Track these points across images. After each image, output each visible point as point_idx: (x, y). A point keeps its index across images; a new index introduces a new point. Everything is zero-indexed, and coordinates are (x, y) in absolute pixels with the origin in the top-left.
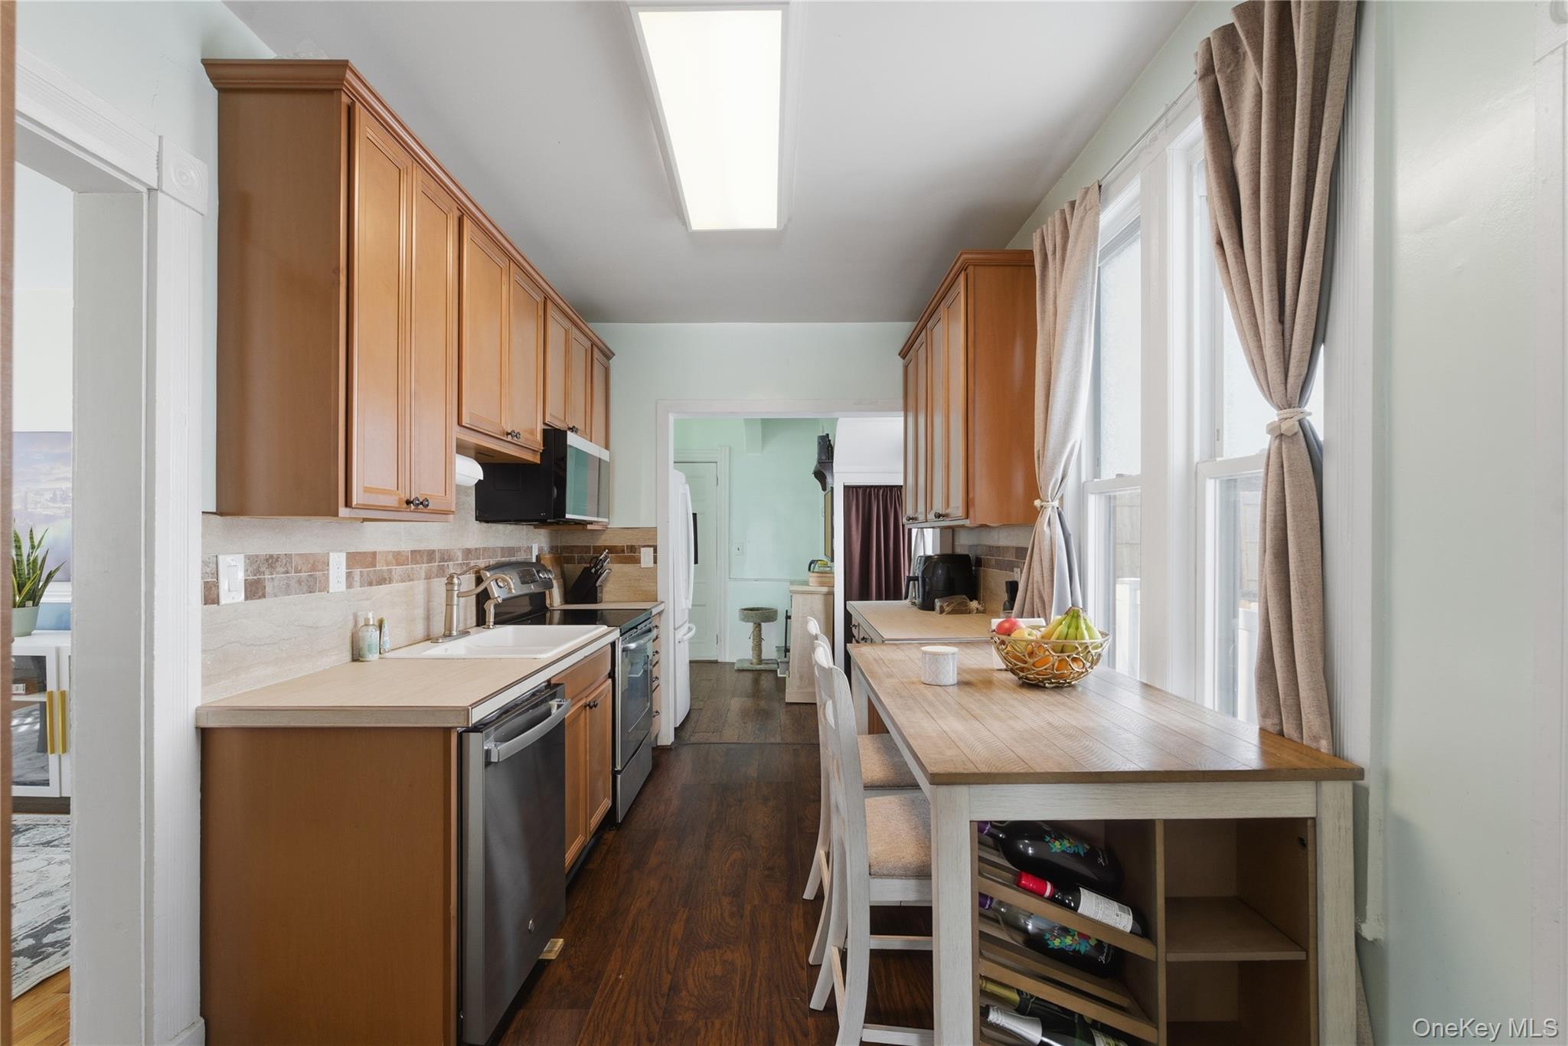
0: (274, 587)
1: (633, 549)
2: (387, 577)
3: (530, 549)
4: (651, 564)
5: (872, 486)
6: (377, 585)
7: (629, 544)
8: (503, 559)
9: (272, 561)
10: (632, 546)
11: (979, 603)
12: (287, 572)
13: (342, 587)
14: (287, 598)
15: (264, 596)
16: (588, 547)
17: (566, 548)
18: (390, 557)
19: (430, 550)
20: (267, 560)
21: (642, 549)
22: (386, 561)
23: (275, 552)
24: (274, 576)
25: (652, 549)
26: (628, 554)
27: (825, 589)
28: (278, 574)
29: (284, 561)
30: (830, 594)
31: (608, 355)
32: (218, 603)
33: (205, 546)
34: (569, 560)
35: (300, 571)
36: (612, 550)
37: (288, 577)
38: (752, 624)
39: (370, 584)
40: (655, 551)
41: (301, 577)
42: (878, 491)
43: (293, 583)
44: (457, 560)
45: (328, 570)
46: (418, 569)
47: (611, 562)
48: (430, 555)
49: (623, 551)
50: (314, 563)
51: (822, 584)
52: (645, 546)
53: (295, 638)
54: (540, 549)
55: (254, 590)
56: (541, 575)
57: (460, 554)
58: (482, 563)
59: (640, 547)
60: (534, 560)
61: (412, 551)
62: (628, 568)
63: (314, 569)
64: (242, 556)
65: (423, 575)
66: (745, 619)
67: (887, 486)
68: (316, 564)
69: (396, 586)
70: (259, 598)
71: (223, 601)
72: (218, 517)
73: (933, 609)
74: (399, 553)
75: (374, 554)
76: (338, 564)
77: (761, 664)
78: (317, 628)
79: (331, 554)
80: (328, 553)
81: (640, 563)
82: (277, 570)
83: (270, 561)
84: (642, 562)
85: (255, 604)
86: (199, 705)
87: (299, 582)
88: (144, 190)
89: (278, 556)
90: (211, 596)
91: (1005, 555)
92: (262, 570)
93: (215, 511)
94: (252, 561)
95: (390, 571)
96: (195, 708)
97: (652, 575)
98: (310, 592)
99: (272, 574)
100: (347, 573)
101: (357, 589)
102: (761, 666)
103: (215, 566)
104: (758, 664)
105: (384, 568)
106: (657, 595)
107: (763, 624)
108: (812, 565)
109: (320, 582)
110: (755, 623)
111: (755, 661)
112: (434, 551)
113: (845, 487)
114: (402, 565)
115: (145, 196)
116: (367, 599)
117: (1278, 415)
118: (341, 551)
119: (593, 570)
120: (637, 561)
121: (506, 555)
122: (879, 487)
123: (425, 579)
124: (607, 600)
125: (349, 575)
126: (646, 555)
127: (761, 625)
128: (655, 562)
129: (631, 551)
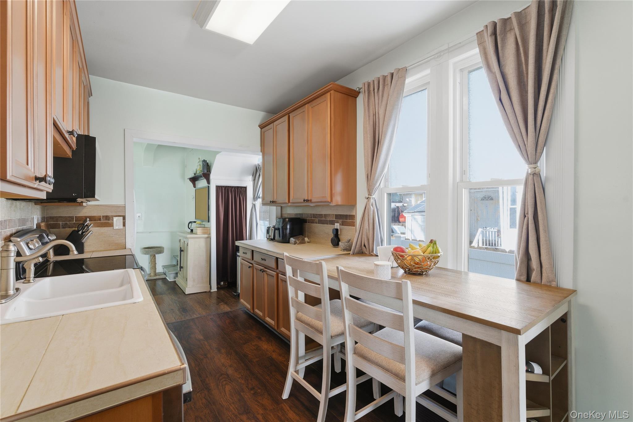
1: (108, 218)
3: (32, 219)
4: (121, 227)
5: (229, 187)
7: (104, 215)
8: (20, 228)
10: (107, 216)
11: (308, 239)
16: (72, 218)
17: (52, 218)
25: (122, 217)
26: (104, 221)
27: (206, 236)
30: (209, 238)
36: (92, 218)
38: (150, 255)
40: (124, 219)
42: (232, 189)
47: (92, 227)
49: (100, 219)
51: (204, 233)
52: (116, 216)
54: (38, 219)
56: (49, 237)
59: (113, 216)
60: (36, 227)
62: (105, 230)
66: (146, 253)
67: (236, 187)
73: (288, 242)
77: (156, 276)
81: (113, 226)
84: (115, 225)
91: (327, 218)
97: (122, 233)
102: (156, 277)
104: (155, 276)
106: (125, 245)
107: (156, 255)
108: (190, 224)
110: (152, 255)
111: (152, 274)
113: (216, 186)
117: (528, 167)
119: (80, 232)
120: (111, 225)
121: (21, 225)
122: (232, 187)
124: (88, 250)
126: (117, 222)
127: (155, 255)
128: (124, 225)
129: (106, 219)
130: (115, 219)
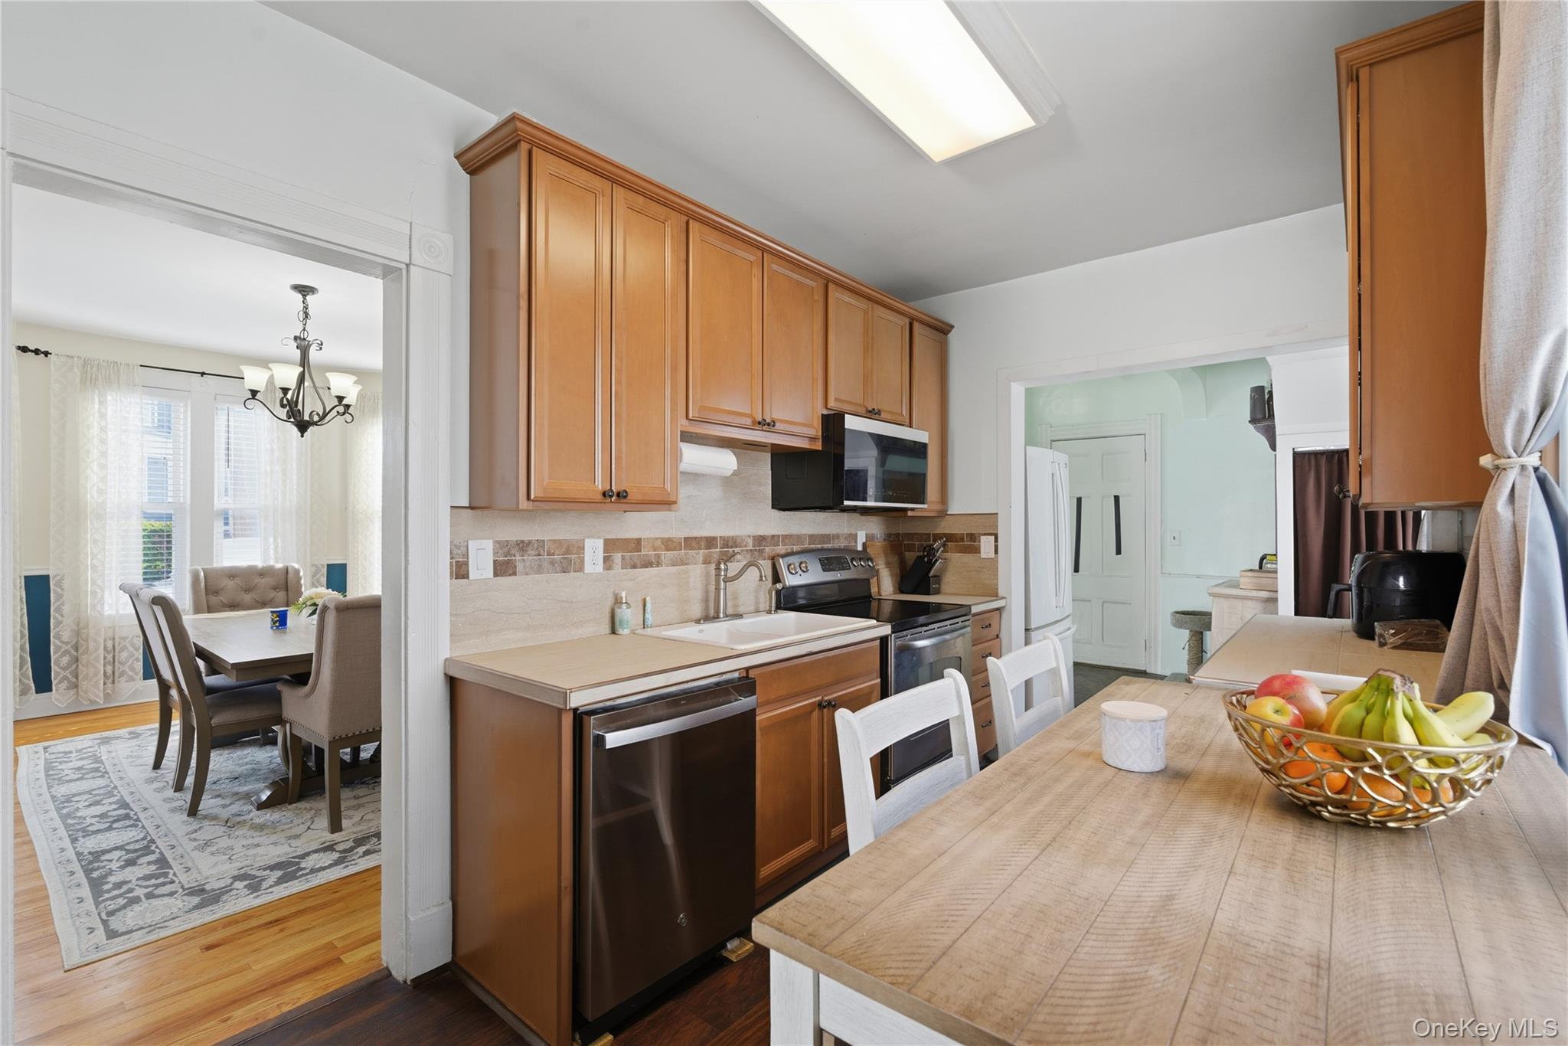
0: (525, 568)
1: (973, 537)
2: (653, 560)
3: (855, 537)
4: (992, 555)
6: (641, 568)
7: (968, 532)
8: (812, 546)
9: (523, 546)
10: (972, 535)
12: (539, 555)
13: (599, 567)
14: (537, 576)
15: (515, 574)
16: (922, 536)
17: (907, 536)
18: (659, 543)
19: (710, 537)
20: (518, 545)
21: (982, 537)
22: (653, 546)
23: (526, 538)
24: (525, 558)
25: (993, 537)
26: (968, 543)
27: (1264, 594)
28: (529, 556)
29: (536, 545)
30: (1273, 602)
31: (942, 329)
32: (468, 578)
33: (453, 533)
34: (911, 548)
35: (553, 554)
36: (950, 537)
37: (540, 559)
38: (1188, 631)
39: (634, 567)
40: (996, 540)
41: (554, 559)
43: (545, 564)
44: (746, 546)
45: (583, 553)
46: (695, 555)
47: (945, 551)
48: (710, 542)
49: (962, 540)
50: (569, 548)
51: (1259, 590)
52: (985, 534)
53: (548, 610)
54: (870, 538)
55: (503, 568)
56: (854, 563)
57: (750, 542)
58: (781, 549)
59: (980, 534)
60: (860, 548)
61: (685, 538)
62: (968, 558)
63: (568, 552)
64: (491, 541)
65: (701, 559)
66: (1179, 624)
68: (571, 548)
69: (665, 570)
70: (510, 575)
71: (471, 577)
72: (470, 510)
73: (1371, 637)
74: (669, 539)
75: (639, 541)
76: (594, 551)
78: (572, 602)
79: (586, 540)
80: (584, 540)
81: (980, 553)
82: (529, 552)
83: (521, 545)
84: (982, 552)
85: (506, 581)
86: (448, 656)
87: (552, 563)
88: (404, 266)
89: (530, 543)
90: (460, 571)
92: (513, 552)
93: (468, 505)
94: (502, 546)
95: (658, 556)
96: (444, 659)
97: (993, 565)
98: (564, 572)
99: (523, 556)
100: (605, 557)
101: (617, 569)
103: (465, 548)
105: (650, 553)
106: (997, 589)
107: (1204, 633)
108: (1264, 561)
109: (575, 563)
110: (1191, 631)
112: (714, 538)
113: (1294, 453)
114: (674, 550)
115: (404, 272)
116: (631, 580)
118: (599, 538)
119: (926, 559)
120: (977, 550)
121: (816, 542)
123: (703, 564)
124: (947, 592)
125: (606, 559)
126: (986, 544)
127: (1202, 633)
128: (996, 552)
129: (971, 540)
130: (983, 538)
